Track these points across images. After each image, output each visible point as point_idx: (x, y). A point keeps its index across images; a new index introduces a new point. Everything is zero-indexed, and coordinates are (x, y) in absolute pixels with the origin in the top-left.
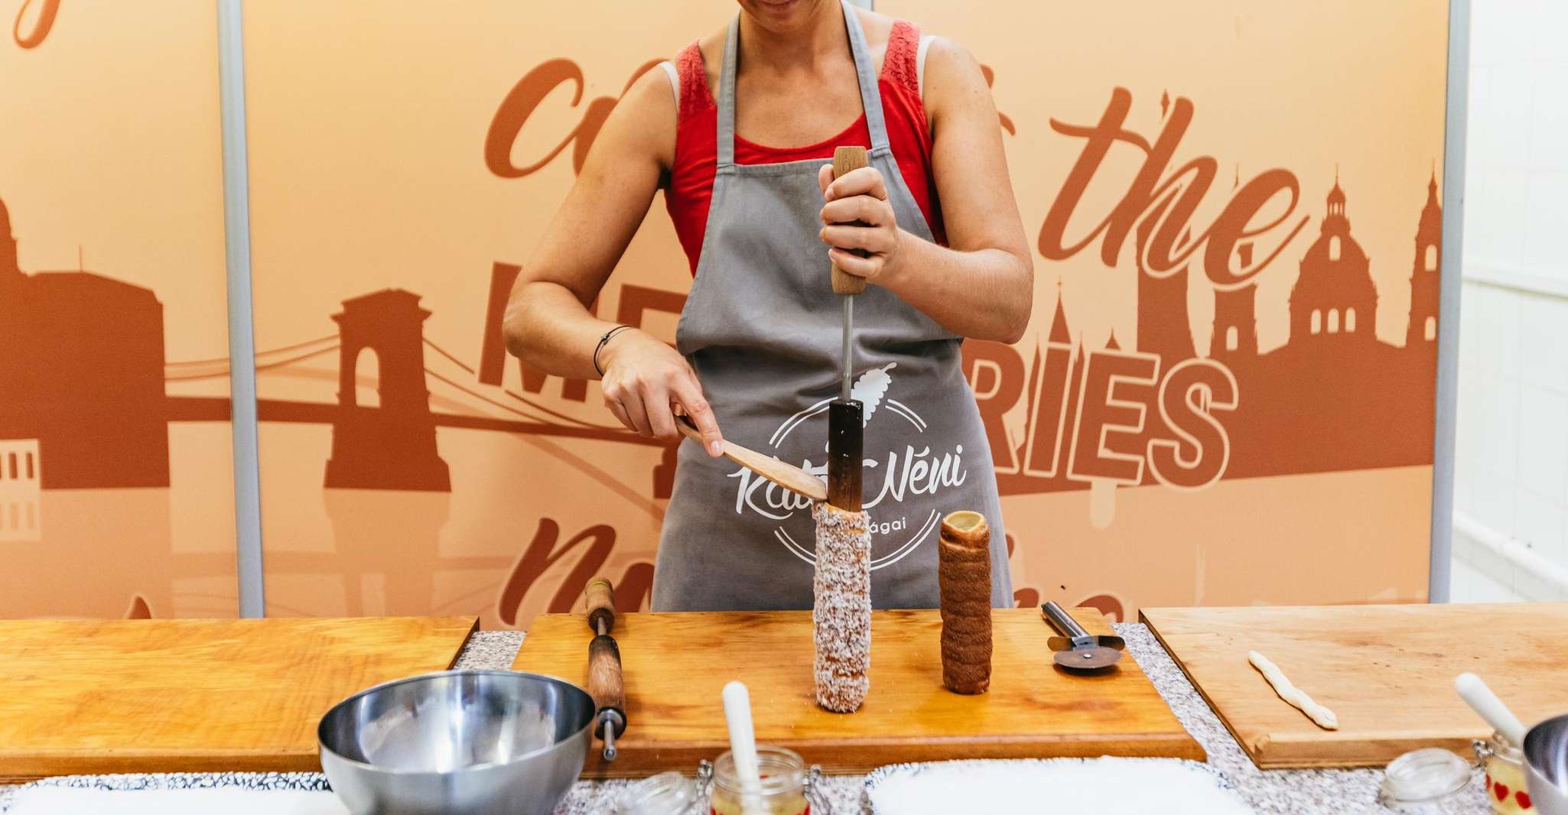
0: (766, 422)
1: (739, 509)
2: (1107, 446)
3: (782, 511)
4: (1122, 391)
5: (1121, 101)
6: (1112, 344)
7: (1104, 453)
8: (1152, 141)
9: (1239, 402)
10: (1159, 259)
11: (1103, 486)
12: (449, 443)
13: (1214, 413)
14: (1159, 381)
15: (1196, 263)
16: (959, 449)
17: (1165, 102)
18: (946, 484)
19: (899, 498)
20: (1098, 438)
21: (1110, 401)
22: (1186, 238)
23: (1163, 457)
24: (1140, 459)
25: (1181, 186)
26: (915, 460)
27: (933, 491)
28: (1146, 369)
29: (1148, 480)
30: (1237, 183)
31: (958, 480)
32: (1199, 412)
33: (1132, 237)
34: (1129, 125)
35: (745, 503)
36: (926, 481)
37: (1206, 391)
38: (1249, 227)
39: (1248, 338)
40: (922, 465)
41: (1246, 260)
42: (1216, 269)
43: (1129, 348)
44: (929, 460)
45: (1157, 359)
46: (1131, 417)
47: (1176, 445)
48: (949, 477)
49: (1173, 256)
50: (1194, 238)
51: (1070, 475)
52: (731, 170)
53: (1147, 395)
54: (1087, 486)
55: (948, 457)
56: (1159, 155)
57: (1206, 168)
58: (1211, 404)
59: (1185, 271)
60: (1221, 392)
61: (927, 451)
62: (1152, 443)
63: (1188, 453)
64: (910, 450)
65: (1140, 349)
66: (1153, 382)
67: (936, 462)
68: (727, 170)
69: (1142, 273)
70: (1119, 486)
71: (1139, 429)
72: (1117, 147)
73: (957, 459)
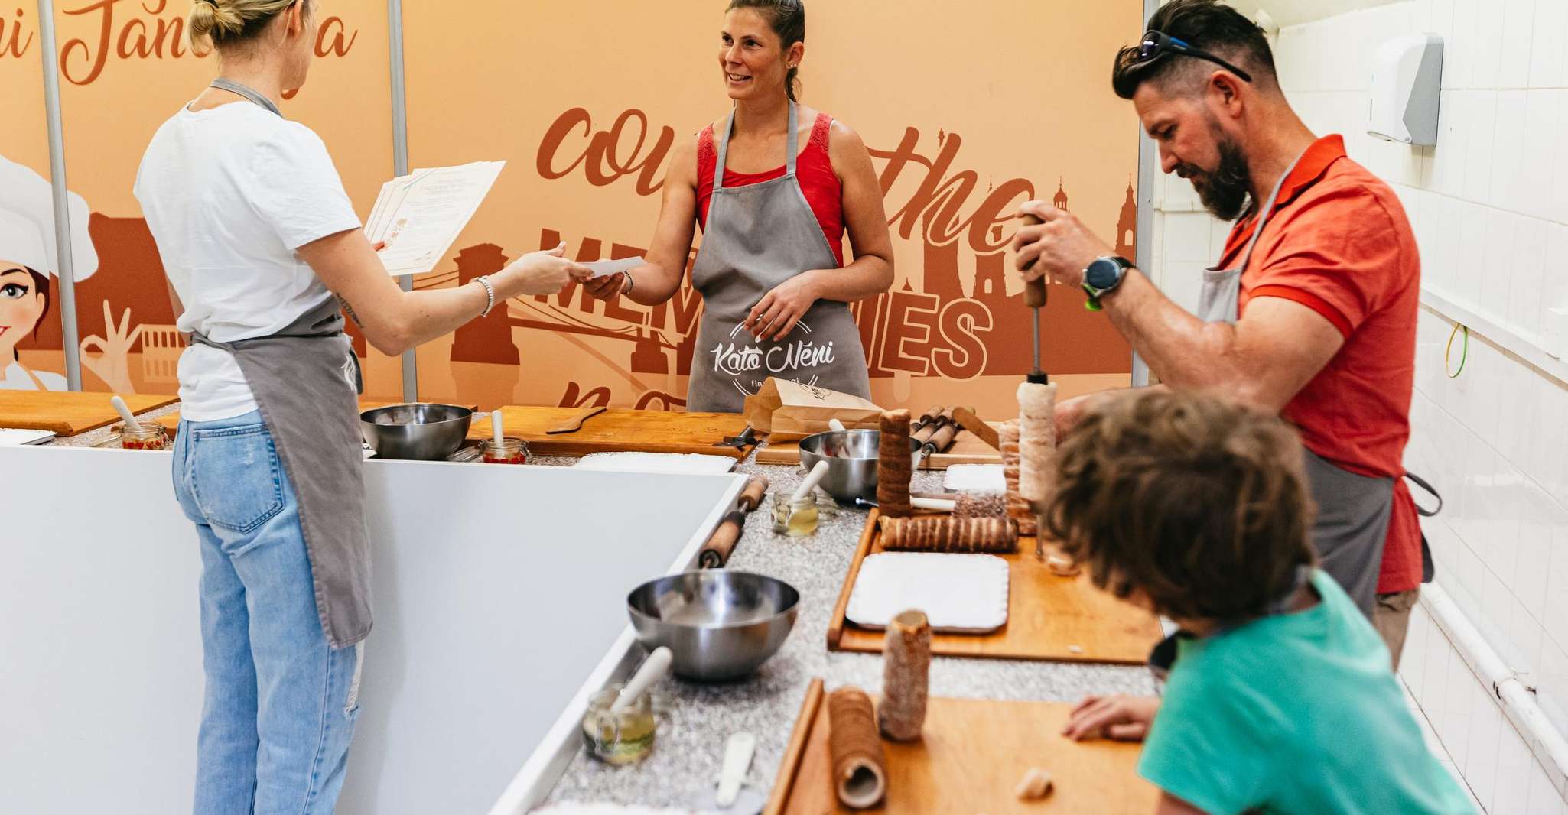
0: (729, 325)
1: (716, 369)
2: (904, 351)
3: (735, 371)
4: (913, 317)
5: (912, 135)
6: (907, 287)
7: (902, 354)
8: (933, 162)
9: (993, 327)
10: (938, 235)
11: (902, 376)
12: (518, 334)
13: (976, 332)
14: (939, 311)
15: (963, 238)
16: (831, 344)
17: (941, 136)
18: (822, 362)
19: (795, 367)
20: (898, 346)
21: (906, 323)
22: (957, 221)
23: (942, 359)
24: (927, 360)
25: (953, 189)
26: (803, 348)
27: (814, 364)
28: (930, 304)
29: (932, 373)
30: (991, 188)
31: (830, 359)
32: (967, 332)
33: (920, 220)
34: (917, 150)
35: (719, 367)
36: (810, 360)
37: (970, 319)
38: (999, 216)
39: (999, 286)
40: (809, 351)
41: (997, 237)
42: (977, 242)
43: (918, 290)
44: (812, 349)
45: (938, 297)
46: (921, 333)
47: (951, 352)
48: (824, 358)
49: (947, 233)
50: (961, 222)
51: (880, 368)
52: (719, 190)
53: (932, 320)
54: (892, 375)
55: (823, 348)
56: (937, 170)
57: (970, 178)
58: (974, 327)
59: (956, 242)
60: (981, 320)
61: (811, 344)
62: (934, 350)
63: (959, 357)
64: (801, 343)
65: (925, 292)
66: (935, 312)
67: (816, 350)
68: (717, 191)
69: (927, 244)
70: (912, 376)
71: (926, 341)
72: (909, 164)
73: (829, 349)
